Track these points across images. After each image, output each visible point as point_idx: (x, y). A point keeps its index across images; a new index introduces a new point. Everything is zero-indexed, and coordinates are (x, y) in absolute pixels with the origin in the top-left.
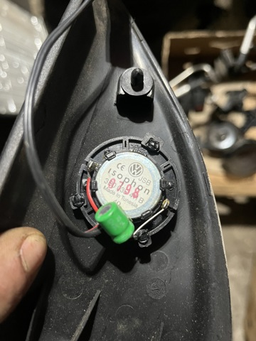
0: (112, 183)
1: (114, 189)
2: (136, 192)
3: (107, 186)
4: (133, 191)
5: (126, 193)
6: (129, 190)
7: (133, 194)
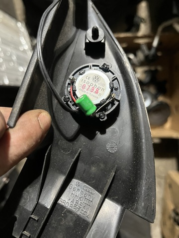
0: (84, 87)
1: (85, 90)
2: (97, 90)
3: (81, 88)
4: (95, 90)
5: (92, 92)
6: (93, 90)
7: (96, 92)
